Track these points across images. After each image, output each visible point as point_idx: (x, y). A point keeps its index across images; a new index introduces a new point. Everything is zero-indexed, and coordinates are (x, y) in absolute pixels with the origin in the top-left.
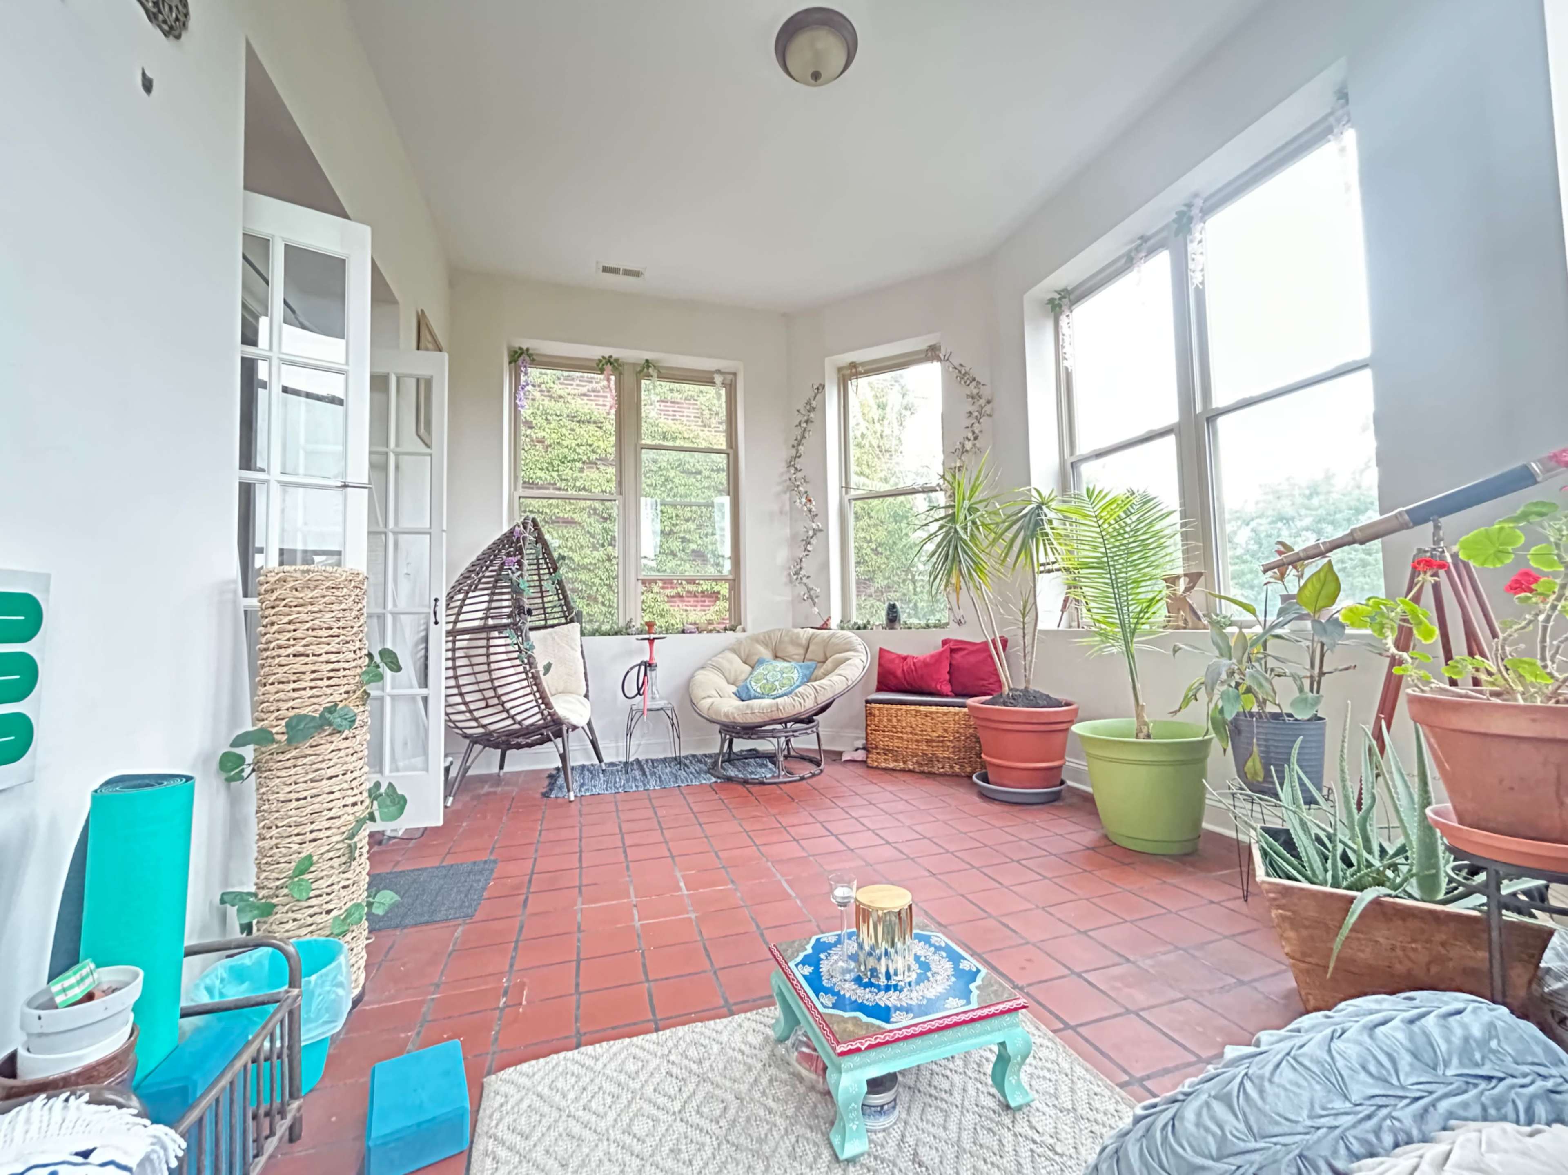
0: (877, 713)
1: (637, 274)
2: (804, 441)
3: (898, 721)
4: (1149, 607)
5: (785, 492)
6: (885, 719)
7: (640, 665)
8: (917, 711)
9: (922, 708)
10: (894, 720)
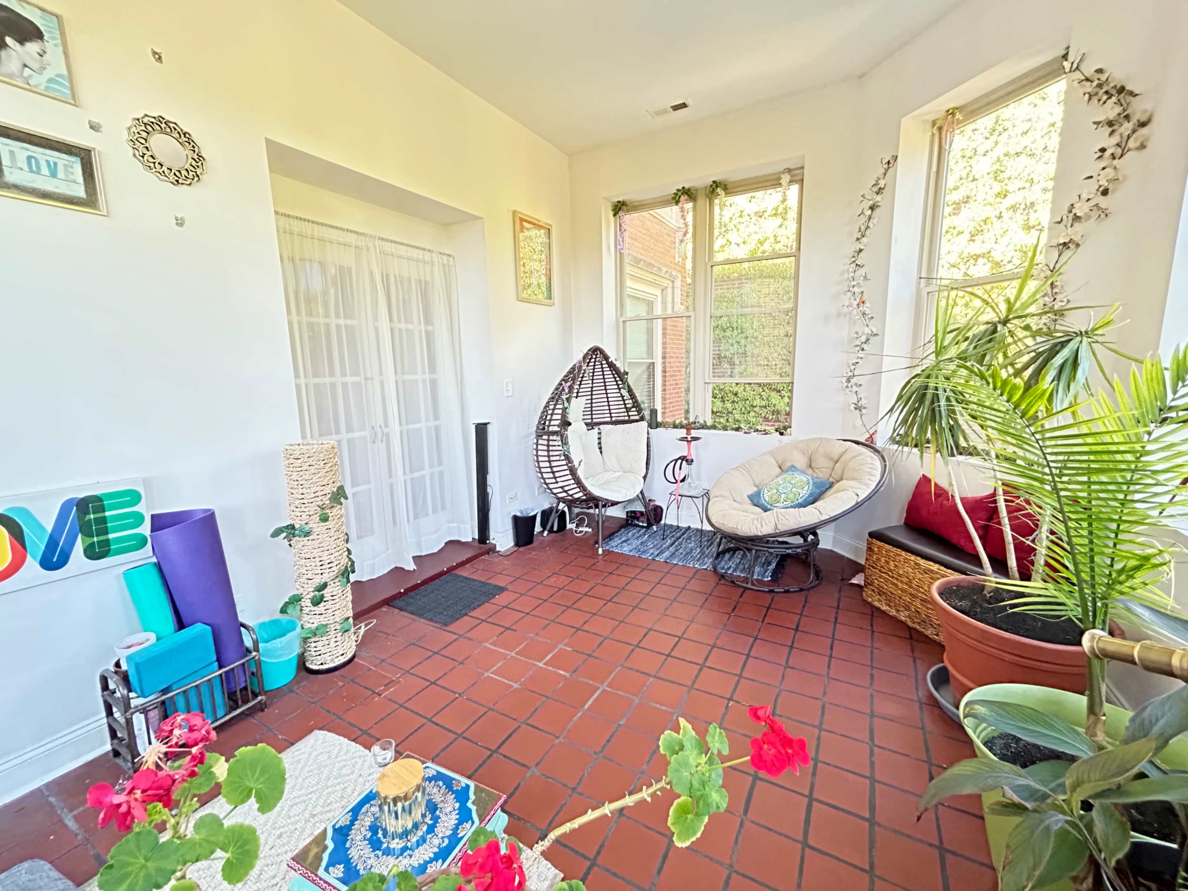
0: (876, 549)
1: (684, 106)
2: (868, 232)
3: (896, 566)
4: (1137, 568)
5: (845, 293)
6: (883, 560)
7: (676, 460)
8: (916, 564)
9: (922, 562)
10: (892, 563)
